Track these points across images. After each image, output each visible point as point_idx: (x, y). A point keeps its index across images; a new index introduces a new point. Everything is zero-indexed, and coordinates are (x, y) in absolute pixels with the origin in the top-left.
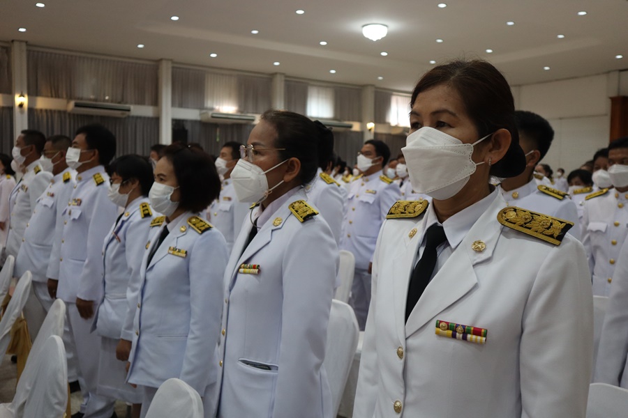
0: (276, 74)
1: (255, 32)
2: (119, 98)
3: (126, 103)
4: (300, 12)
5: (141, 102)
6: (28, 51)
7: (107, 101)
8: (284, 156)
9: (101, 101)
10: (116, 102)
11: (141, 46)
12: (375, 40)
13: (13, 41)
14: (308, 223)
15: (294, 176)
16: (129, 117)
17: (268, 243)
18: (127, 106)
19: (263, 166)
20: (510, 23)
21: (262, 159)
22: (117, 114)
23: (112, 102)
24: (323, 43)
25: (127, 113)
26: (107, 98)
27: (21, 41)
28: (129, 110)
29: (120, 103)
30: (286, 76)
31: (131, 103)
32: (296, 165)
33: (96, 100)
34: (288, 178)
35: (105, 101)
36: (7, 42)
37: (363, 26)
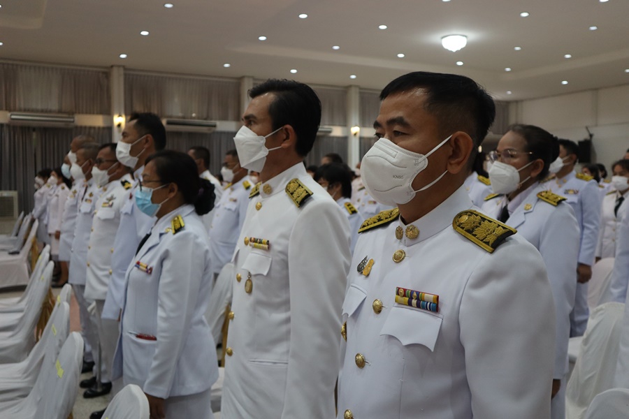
0: (350, 86)
1: (336, 48)
2: (205, 116)
3: (211, 119)
4: (383, 27)
5: (224, 118)
6: (125, 75)
7: (194, 118)
8: (531, 158)
9: (187, 118)
10: (202, 119)
11: (227, 65)
12: (454, 51)
13: (112, 67)
14: (560, 206)
15: (538, 173)
16: (214, 132)
17: (523, 223)
18: (213, 122)
19: (516, 166)
20: (593, 28)
21: (516, 160)
22: (204, 130)
23: (199, 118)
24: (401, 56)
25: (213, 129)
26: (194, 115)
27: (119, 66)
28: (215, 126)
29: (206, 119)
30: (360, 88)
31: (216, 119)
32: (540, 165)
33: (184, 118)
34: (534, 174)
35: (192, 118)
36: (106, 68)
37: (442, 38)
